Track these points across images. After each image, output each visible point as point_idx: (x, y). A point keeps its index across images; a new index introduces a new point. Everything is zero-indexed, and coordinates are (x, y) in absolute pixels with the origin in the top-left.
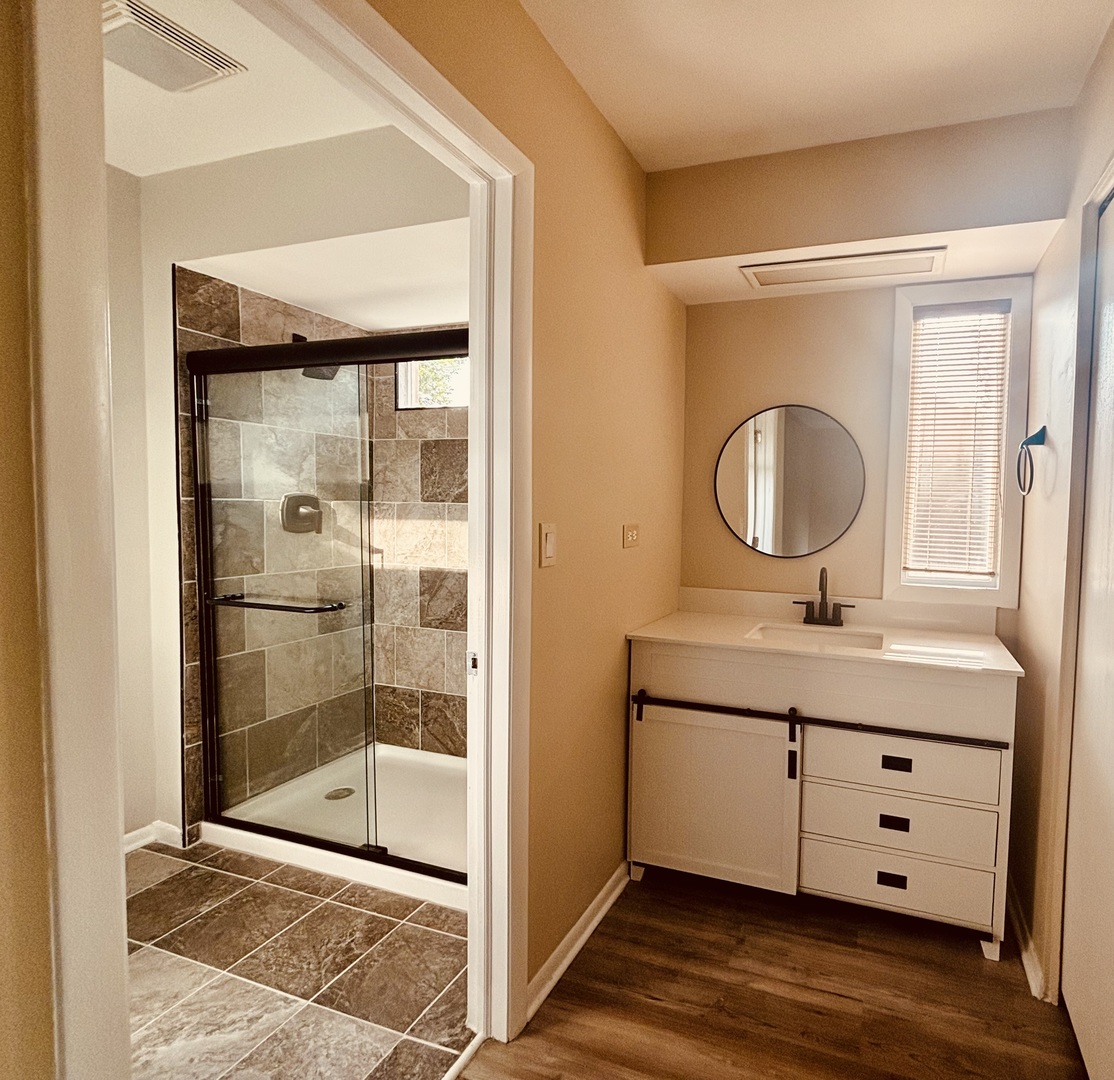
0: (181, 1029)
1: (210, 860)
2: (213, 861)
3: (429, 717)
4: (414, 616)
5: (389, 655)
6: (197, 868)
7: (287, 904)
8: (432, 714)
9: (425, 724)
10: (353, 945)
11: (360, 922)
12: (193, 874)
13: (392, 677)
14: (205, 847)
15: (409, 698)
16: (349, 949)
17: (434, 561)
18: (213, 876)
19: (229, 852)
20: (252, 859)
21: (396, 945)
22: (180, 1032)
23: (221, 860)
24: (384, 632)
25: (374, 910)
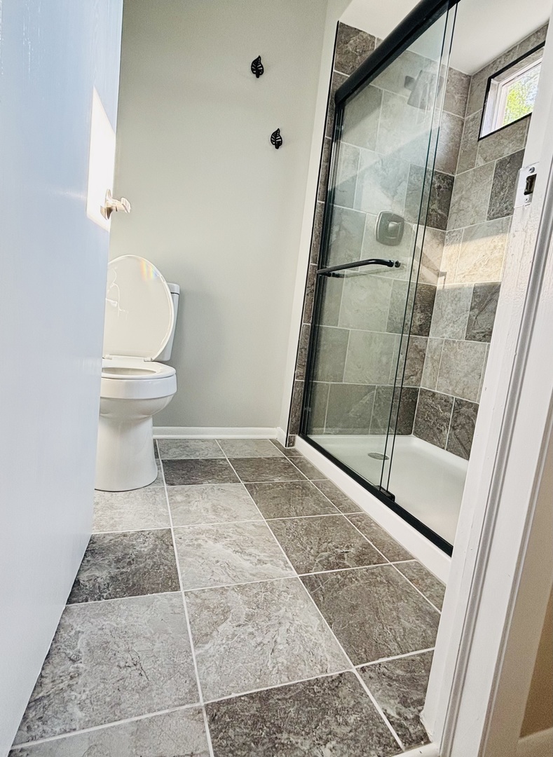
0: (225, 538)
1: (293, 458)
2: (293, 459)
3: (458, 422)
4: (461, 329)
5: (436, 364)
6: (286, 459)
7: (318, 501)
8: (461, 420)
9: (453, 428)
10: (346, 555)
11: (357, 543)
12: (282, 461)
13: (434, 383)
14: (295, 451)
15: (445, 403)
16: (341, 557)
17: (489, 276)
18: (290, 466)
19: (304, 459)
20: (313, 468)
21: (378, 579)
22: (224, 539)
23: (298, 461)
24: (435, 344)
25: (372, 541)
